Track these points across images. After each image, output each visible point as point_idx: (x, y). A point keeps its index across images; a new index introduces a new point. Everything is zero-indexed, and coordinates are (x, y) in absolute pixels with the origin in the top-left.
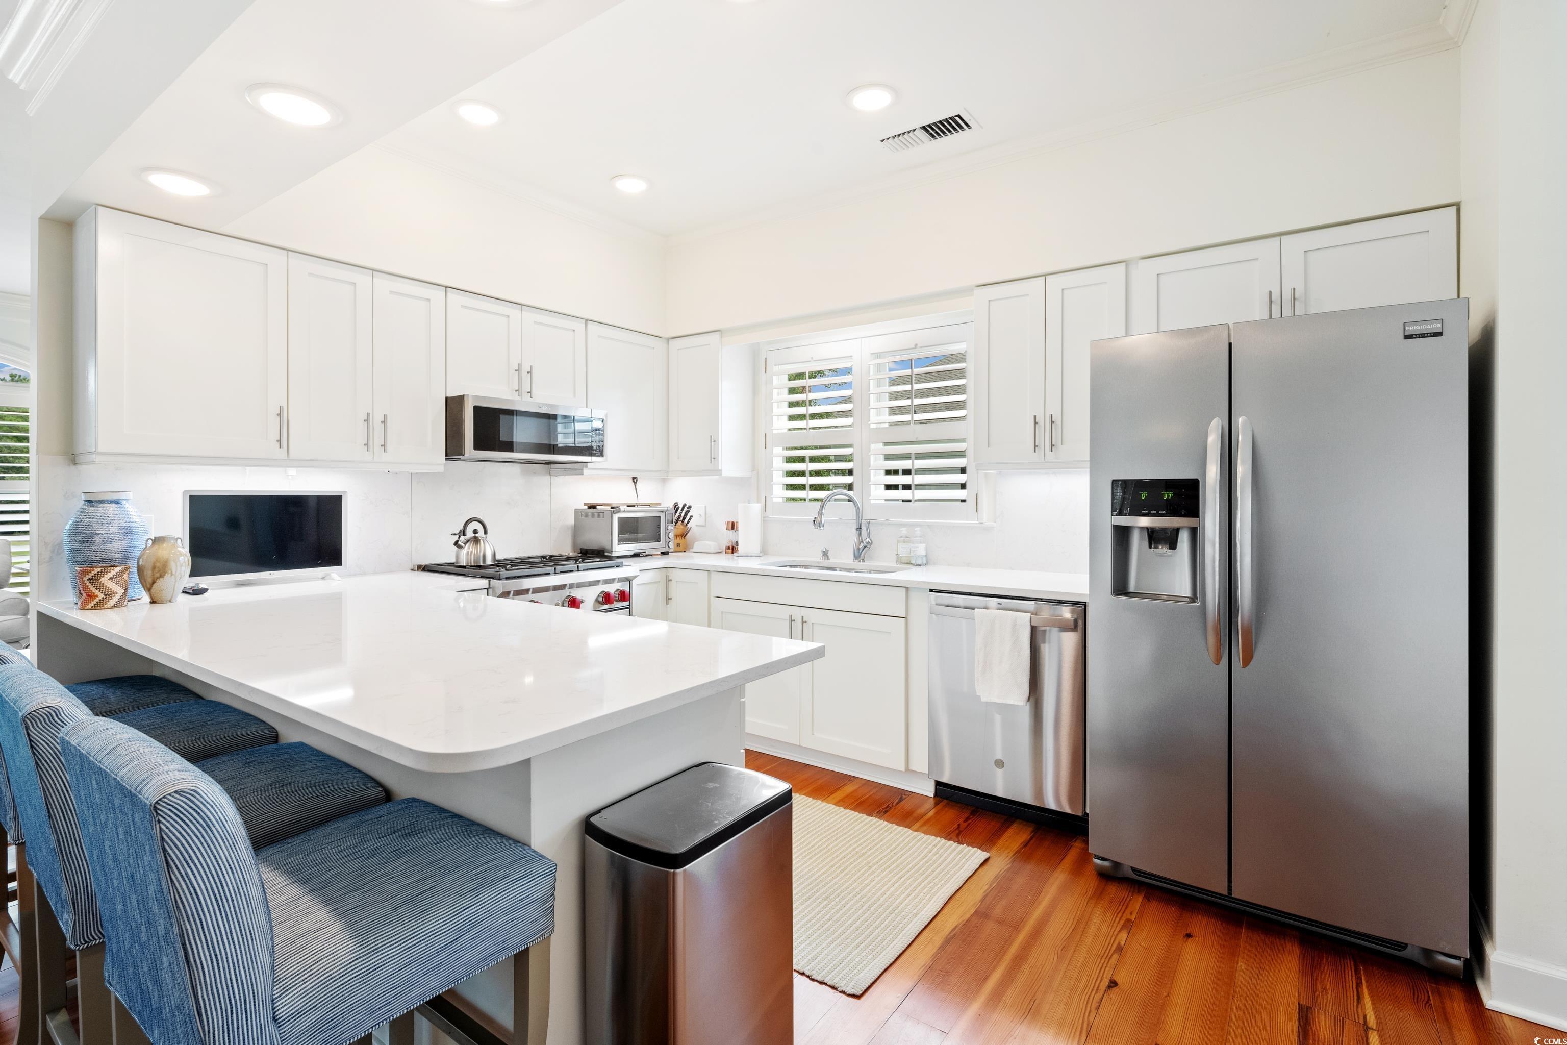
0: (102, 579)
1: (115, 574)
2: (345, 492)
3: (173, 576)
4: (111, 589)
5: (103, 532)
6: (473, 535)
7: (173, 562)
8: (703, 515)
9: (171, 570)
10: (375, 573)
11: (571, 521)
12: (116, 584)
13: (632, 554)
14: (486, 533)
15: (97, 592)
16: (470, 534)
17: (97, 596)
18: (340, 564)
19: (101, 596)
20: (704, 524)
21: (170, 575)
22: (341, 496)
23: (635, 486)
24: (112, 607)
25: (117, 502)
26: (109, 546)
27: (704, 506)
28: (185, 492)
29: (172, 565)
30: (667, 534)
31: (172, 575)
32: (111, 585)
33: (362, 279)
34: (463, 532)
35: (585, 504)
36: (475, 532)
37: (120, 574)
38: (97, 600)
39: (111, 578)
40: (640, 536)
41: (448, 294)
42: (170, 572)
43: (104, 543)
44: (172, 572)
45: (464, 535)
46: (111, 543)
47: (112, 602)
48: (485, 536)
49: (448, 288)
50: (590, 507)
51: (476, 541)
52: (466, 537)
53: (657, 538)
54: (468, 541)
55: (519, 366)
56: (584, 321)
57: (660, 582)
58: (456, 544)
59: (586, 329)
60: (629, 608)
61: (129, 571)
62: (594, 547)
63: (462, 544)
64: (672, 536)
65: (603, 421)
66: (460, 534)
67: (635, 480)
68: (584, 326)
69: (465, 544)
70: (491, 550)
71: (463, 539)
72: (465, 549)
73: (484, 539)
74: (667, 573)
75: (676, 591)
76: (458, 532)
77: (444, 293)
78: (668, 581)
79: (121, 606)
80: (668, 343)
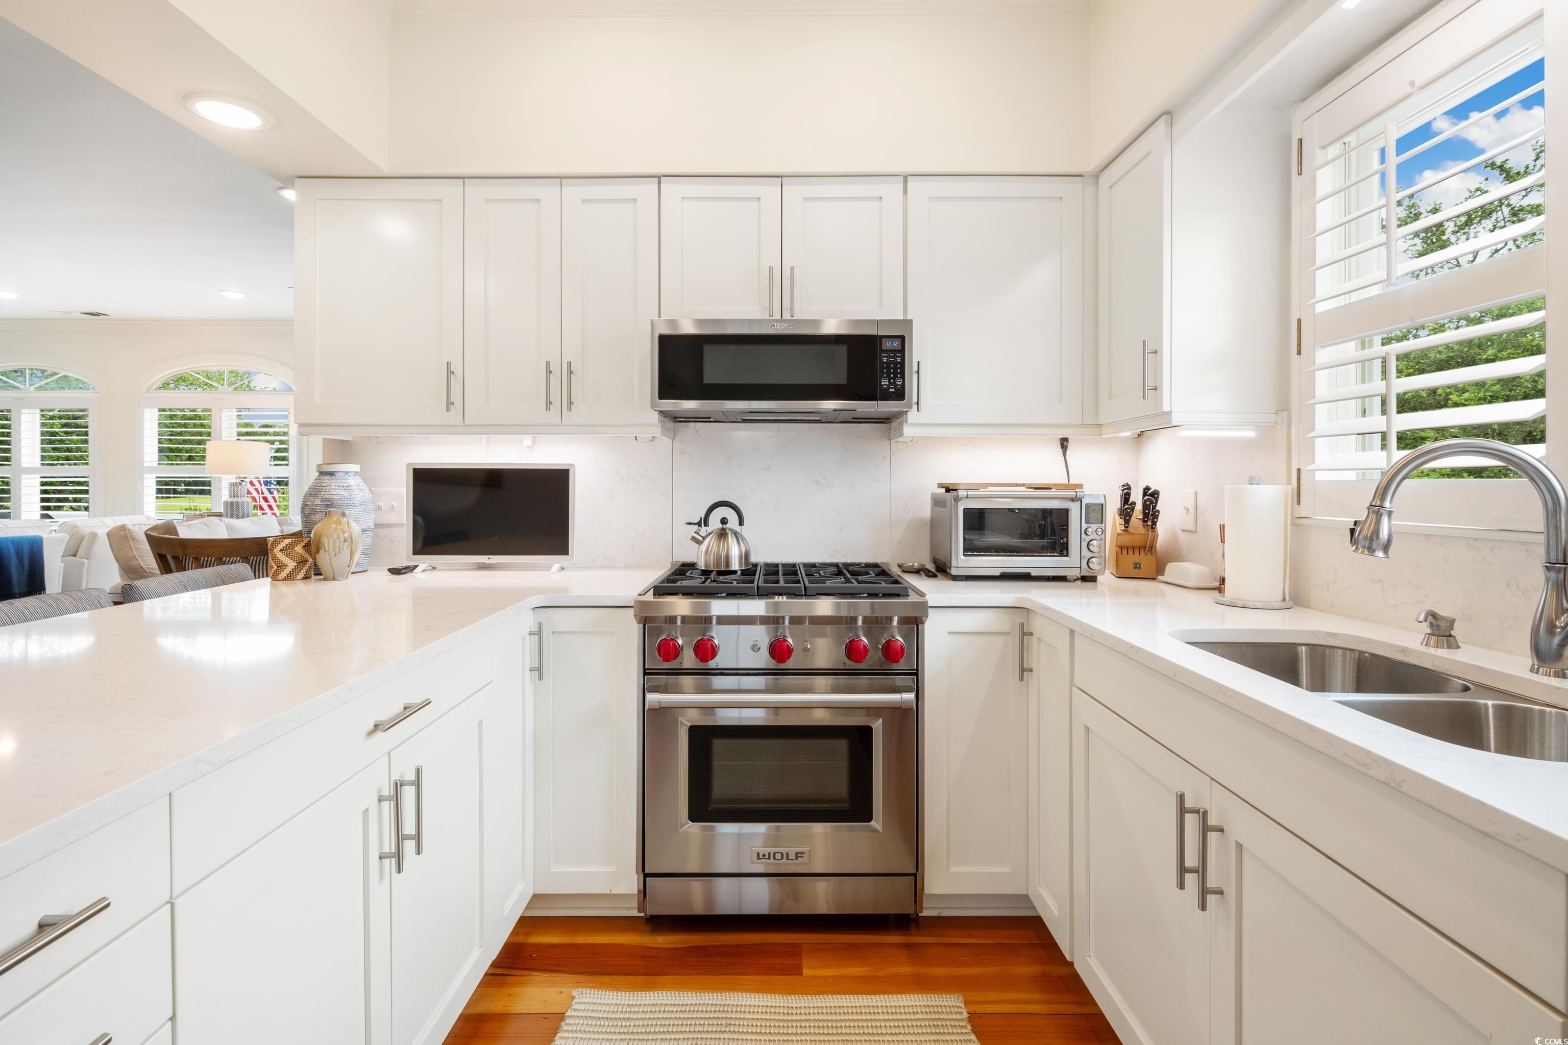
0: (275, 551)
1: (285, 545)
2: (572, 465)
3: (326, 553)
4: (282, 561)
5: (310, 503)
6: (720, 526)
7: (325, 537)
8: (1192, 510)
9: (324, 546)
10: (627, 567)
11: (926, 511)
12: (287, 556)
13: (998, 574)
14: (741, 523)
15: (273, 563)
16: (715, 523)
17: (273, 567)
18: (567, 554)
19: (275, 567)
20: (1192, 528)
21: (323, 551)
22: (569, 470)
23: (1065, 455)
24: (283, 580)
27: (1193, 491)
28: (408, 465)
29: (325, 540)
30: (1084, 544)
31: (325, 551)
33: (548, 193)
34: (705, 521)
35: (941, 486)
36: (724, 521)
38: (274, 571)
39: (281, 550)
41: (662, 186)
42: (323, 547)
44: (325, 549)
45: (706, 525)
47: (284, 574)
48: (737, 528)
49: (662, 178)
50: (948, 490)
51: (722, 534)
52: (709, 529)
53: (1062, 549)
54: (710, 534)
55: (771, 269)
56: (901, 178)
57: (1008, 634)
58: (693, 539)
59: (905, 192)
60: (916, 674)
61: (303, 544)
62: (941, 557)
63: (701, 538)
64: (1099, 547)
65: (902, 338)
66: (699, 524)
67: (1064, 443)
68: (901, 186)
69: (704, 538)
70: (743, 549)
71: (704, 531)
72: (704, 547)
73: (736, 534)
74: (1019, 618)
75: (1038, 658)
76: (697, 521)
77: (657, 186)
78: (1025, 634)
79: (293, 579)
80: (1097, 183)
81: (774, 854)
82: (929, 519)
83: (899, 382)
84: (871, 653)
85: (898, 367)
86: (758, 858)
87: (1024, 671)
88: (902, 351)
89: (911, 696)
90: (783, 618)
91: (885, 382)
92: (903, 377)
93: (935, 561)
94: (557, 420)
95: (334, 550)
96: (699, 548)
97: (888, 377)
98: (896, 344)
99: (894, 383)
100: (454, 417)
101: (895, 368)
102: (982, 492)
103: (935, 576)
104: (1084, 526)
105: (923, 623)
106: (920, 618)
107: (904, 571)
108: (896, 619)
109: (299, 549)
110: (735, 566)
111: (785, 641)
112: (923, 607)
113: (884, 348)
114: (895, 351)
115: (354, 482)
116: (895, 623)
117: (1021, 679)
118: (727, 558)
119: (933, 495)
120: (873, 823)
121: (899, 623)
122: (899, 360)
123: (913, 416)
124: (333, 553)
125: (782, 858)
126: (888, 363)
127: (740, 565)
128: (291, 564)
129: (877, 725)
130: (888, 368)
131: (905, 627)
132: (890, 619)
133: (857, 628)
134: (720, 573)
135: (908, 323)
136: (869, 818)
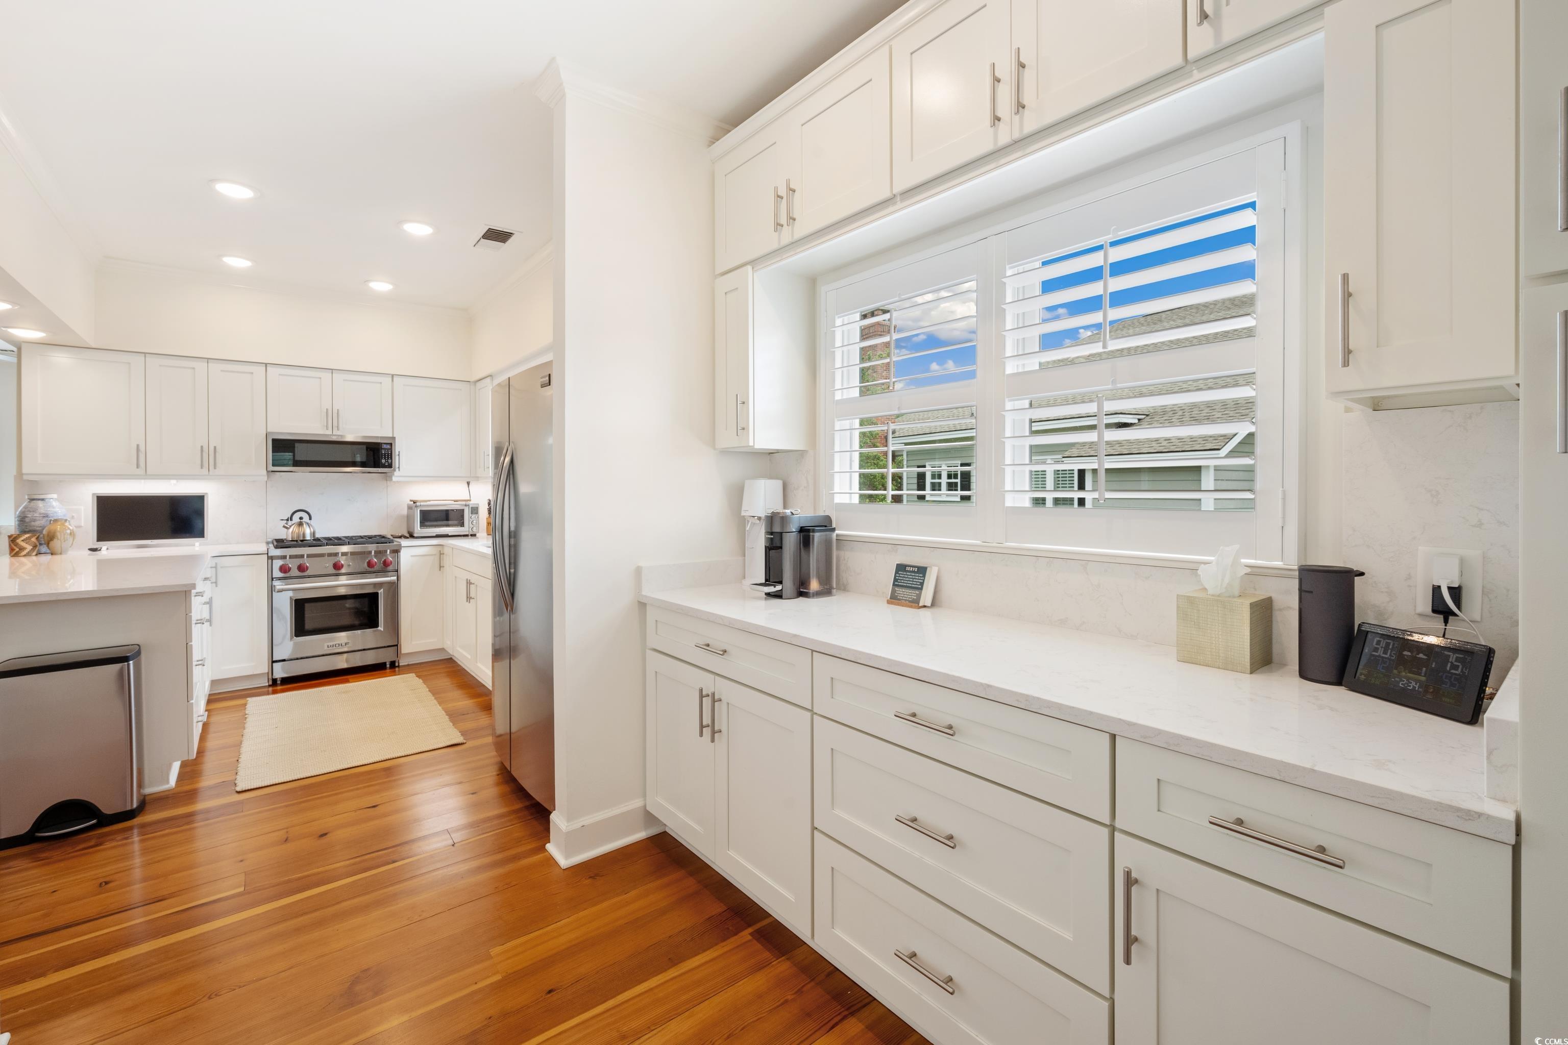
0: (18, 541)
1: (25, 538)
2: (206, 494)
3: (59, 541)
5: (30, 516)
6: (299, 520)
11: (405, 511)
12: (27, 544)
13: (435, 535)
14: (310, 519)
15: (15, 547)
16: (296, 518)
17: (15, 550)
18: (203, 537)
19: (17, 550)
22: (204, 496)
23: (469, 487)
24: (24, 556)
25: (43, 500)
26: (33, 523)
28: (93, 494)
30: (470, 522)
31: (57, 540)
32: (23, 544)
33: (201, 366)
35: (411, 501)
36: (301, 519)
37: (29, 538)
38: (15, 552)
39: (22, 540)
40: (450, 522)
41: (268, 368)
43: (30, 522)
45: (291, 520)
46: (34, 521)
47: (24, 553)
48: (308, 521)
49: (268, 365)
50: (414, 503)
51: (300, 524)
52: (293, 522)
53: (462, 525)
54: (294, 524)
55: (327, 410)
56: (391, 376)
57: (435, 555)
58: (284, 527)
59: (393, 381)
60: (397, 571)
61: (36, 537)
62: (411, 530)
63: (289, 527)
64: (476, 523)
65: (391, 444)
66: (287, 520)
67: (468, 483)
68: (390, 379)
69: (290, 526)
70: (312, 530)
71: (290, 523)
72: (291, 530)
73: (308, 524)
74: (439, 548)
75: (447, 562)
76: (286, 519)
77: (265, 368)
78: (441, 554)
79: (30, 555)
80: (475, 385)
81: (335, 645)
82: (406, 515)
83: (390, 461)
84: (378, 564)
85: (390, 456)
86: (328, 647)
87: (441, 567)
88: (391, 449)
89: (395, 578)
90: (338, 553)
91: (383, 461)
92: (391, 459)
93: (409, 532)
94: (207, 472)
95: (64, 539)
96: (287, 531)
97: (385, 459)
98: (388, 447)
99: (388, 461)
100: (141, 471)
101: (388, 456)
102: (428, 503)
103: (408, 538)
104: (470, 515)
105: (400, 552)
106: (399, 550)
107: (394, 538)
108: (388, 551)
109: (34, 539)
110: (308, 537)
111: (340, 562)
112: (400, 546)
113: (383, 447)
114: (388, 449)
115: (54, 504)
116: (388, 553)
117: (440, 570)
118: (304, 535)
119: (408, 504)
120: (379, 628)
121: (390, 553)
122: (390, 452)
123: (397, 473)
124: (63, 540)
125: (339, 646)
126: (385, 454)
127: (311, 537)
128: (29, 548)
129: (381, 592)
130: (385, 456)
131: (394, 554)
132: (386, 551)
133: (372, 556)
134: (302, 541)
135: (394, 438)
136: (377, 626)
